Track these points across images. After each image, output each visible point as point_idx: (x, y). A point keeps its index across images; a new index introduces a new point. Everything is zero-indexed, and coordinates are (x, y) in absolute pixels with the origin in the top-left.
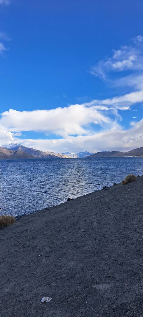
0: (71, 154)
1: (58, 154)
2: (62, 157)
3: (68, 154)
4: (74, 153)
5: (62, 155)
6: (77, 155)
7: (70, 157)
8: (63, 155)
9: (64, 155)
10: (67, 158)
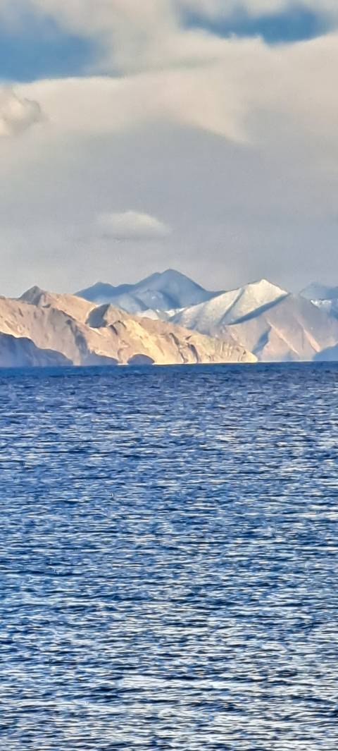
0: (222, 302)
1: (33, 296)
2: (81, 340)
3: (174, 303)
4: (262, 292)
5: (82, 311)
6: (311, 314)
7: (209, 353)
8: (97, 319)
9: (110, 317)
10: (163, 358)
